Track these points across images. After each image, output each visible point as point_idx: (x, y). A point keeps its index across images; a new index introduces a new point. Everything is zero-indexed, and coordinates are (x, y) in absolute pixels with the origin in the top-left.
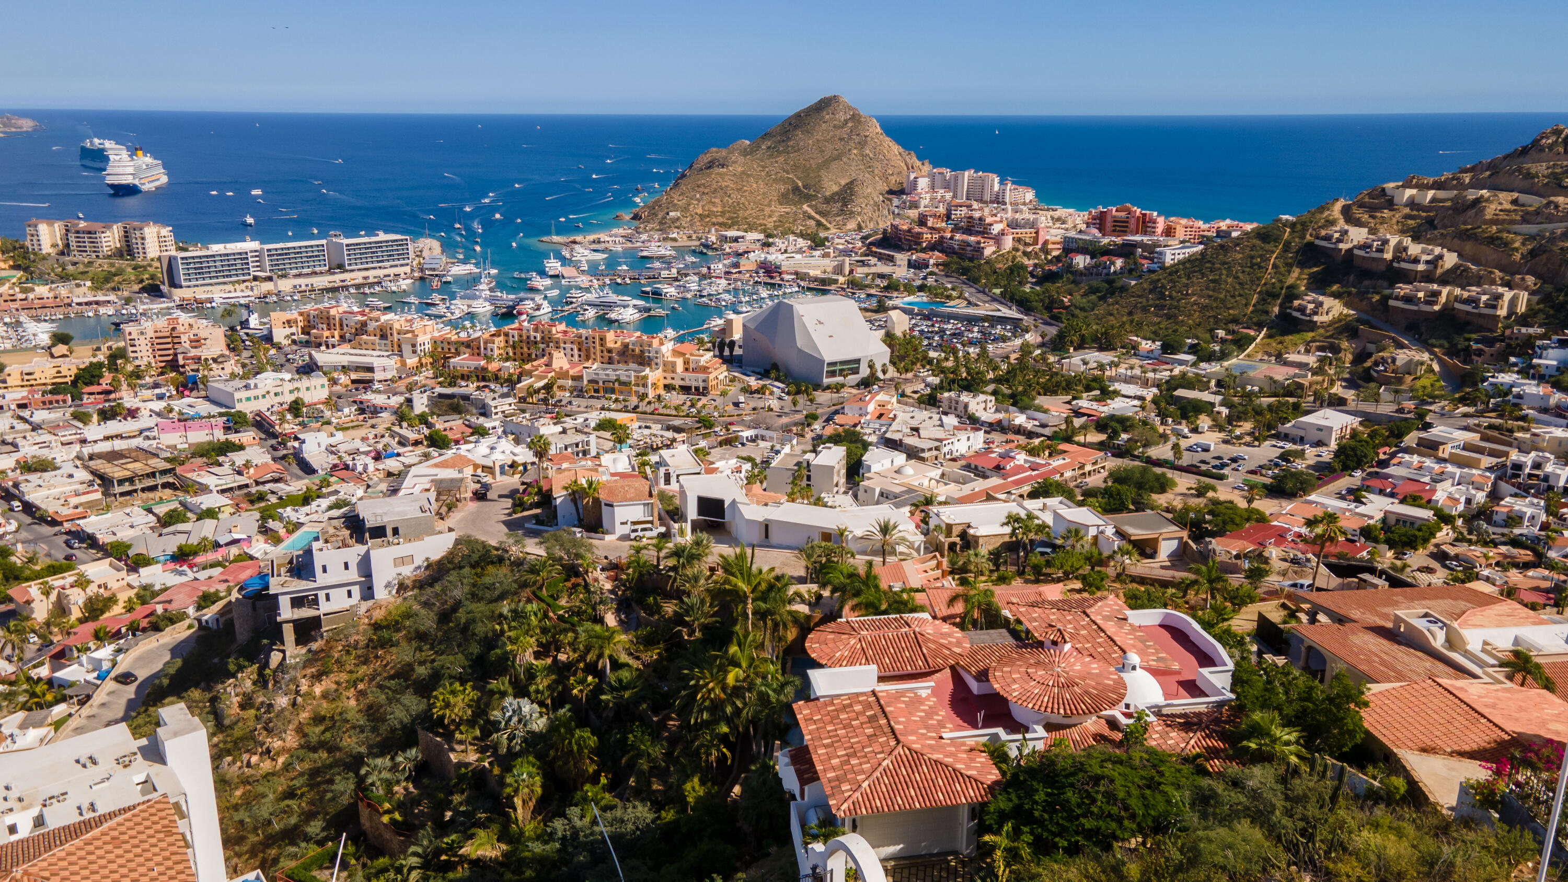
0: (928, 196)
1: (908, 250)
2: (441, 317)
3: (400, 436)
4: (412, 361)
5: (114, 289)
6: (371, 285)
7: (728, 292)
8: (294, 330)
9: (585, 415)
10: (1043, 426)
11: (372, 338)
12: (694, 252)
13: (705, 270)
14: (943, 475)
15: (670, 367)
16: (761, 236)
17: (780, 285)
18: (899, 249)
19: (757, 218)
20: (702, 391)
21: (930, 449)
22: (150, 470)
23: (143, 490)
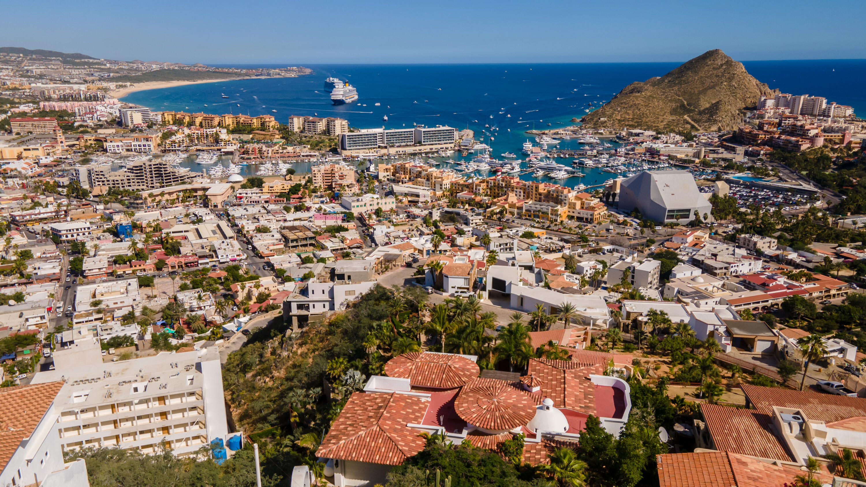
0: (772, 111)
1: (747, 145)
2: (461, 171)
3: (421, 231)
4: (439, 193)
5: (318, 149)
6: (433, 153)
7: (624, 165)
8: (388, 173)
9: (518, 229)
10: (808, 261)
11: (423, 180)
12: (611, 141)
13: (613, 151)
14: (724, 285)
15: (572, 206)
16: (654, 133)
17: (657, 163)
18: (741, 143)
19: (654, 122)
20: (589, 221)
21: (721, 268)
22: (305, 237)
23: (301, 246)
